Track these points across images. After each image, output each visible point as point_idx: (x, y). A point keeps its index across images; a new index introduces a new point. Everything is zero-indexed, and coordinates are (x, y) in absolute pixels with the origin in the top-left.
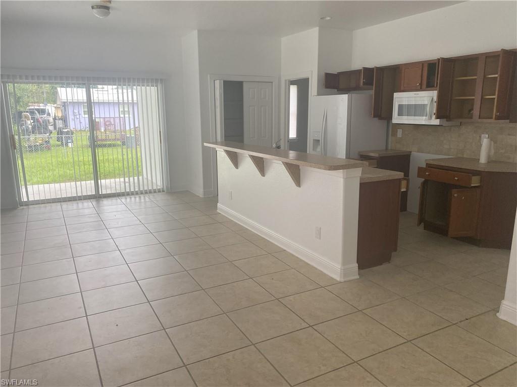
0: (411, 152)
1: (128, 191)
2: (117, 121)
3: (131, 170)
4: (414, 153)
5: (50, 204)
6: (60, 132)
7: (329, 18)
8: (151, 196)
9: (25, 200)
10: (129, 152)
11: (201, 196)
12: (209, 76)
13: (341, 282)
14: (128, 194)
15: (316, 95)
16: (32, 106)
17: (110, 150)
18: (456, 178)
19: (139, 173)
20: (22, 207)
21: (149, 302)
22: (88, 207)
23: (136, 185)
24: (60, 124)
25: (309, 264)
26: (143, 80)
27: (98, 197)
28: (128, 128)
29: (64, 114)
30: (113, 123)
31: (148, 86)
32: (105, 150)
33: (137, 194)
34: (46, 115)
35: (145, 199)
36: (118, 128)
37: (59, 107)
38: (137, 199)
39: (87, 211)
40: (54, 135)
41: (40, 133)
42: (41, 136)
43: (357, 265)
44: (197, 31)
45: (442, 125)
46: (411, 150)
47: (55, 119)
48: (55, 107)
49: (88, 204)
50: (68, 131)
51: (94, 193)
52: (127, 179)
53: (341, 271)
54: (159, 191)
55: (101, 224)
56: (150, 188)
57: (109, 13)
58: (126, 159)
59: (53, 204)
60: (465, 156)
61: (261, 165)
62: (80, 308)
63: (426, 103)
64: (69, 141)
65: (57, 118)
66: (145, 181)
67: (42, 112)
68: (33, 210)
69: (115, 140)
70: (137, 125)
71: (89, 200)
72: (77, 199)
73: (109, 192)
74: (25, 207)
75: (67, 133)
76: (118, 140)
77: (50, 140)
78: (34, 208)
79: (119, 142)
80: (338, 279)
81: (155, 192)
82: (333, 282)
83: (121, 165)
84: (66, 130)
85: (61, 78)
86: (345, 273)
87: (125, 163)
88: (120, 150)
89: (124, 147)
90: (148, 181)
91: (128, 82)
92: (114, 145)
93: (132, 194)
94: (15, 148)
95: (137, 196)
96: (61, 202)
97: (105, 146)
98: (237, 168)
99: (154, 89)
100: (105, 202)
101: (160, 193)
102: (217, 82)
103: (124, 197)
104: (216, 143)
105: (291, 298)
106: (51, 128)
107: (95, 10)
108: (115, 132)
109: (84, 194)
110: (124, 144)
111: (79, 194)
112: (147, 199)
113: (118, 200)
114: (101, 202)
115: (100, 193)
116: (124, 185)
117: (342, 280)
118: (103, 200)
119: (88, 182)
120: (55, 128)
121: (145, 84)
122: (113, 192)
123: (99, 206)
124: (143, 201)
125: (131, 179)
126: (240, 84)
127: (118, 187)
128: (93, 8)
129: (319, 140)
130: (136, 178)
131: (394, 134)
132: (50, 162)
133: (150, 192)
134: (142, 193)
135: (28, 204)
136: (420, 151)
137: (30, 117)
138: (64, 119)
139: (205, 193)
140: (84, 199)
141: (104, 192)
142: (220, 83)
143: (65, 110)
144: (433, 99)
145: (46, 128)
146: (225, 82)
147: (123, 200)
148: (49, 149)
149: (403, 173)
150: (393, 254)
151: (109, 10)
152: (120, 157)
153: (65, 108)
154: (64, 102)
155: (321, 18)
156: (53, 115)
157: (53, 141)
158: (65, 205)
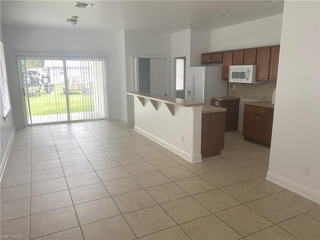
0: (240, 98)
1: (86, 119)
2: (80, 78)
3: (88, 107)
4: (242, 98)
5: (43, 126)
6: (46, 86)
7: (195, 25)
8: (99, 122)
9: (30, 123)
10: (87, 97)
11: (126, 122)
12: (131, 55)
13: (192, 164)
14: (86, 121)
15: (189, 66)
16: (29, 69)
17: (76, 96)
18: (263, 111)
19: (92, 110)
20: (28, 127)
21: (95, 171)
22: (64, 127)
23: (91, 116)
24: (46, 80)
25: (178, 155)
26: (94, 58)
27: (69, 122)
28: (86, 83)
29: (48, 74)
30: (77, 80)
31: (97, 60)
32: (73, 96)
33: (91, 121)
34: (37, 75)
35: (95, 123)
36: (80, 83)
37: (45, 70)
38: (91, 123)
39: (63, 130)
40: (43, 87)
41: (35, 86)
42: (35, 87)
43: (201, 155)
44: (124, 31)
45: (253, 84)
46: (240, 97)
47: (43, 77)
48: (43, 70)
49: (64, 126)
50: (51, 85)
51: (67, 120)
52: (85, 113)
53: (192, 158)
54: (103, 119)
55: (71, 136)
56: (98, 117)
57: (76, 23)
58: (85, 101)
59: (44, 126)
60: (266, 100)
61: (155, 104)
62: (62, 173)
63: (245, 72)
64: (51, 91)
65: (44, 77)
66: (95, 113)
67: (35, 73)
68: (34, 129)
69: (79, 90)
70: (91, 82)
71: (64, 124)
72: (58, 123)
73: (75, 119)
74: (30, 127)
75: (50, 86)
76: (81, 90)
77: (40, 90)
78: (35, 128)
79: (81, 92)
80: (191, 162)
81: (101, 120)
82: (188, 163)
83: (82, 105)
84: (50, 84)
85: (50, 57)
86: (194, 159)
87: (85, 104)
88: (81, 96)
89: (84, 94)
90: (97, 114)
91: (86, 58)
92: (78, 93)
93: (88, 120)
94: (25, 95)
95: (91, 122)
96: (49, 124)
97: (73, 94)
98: (144, 106)
99: (100, 62)
100: (73, 125)
101: (103, 120)
102: (135, 59)
103: (84, 122)
104: (135, 93)
105: (166, 170)
106: (41, 83)
107: (69, 22)
108: (79, 85)
109: (62, 120)
110: (84, 92)
111: (59, 120)
112: (96, 123)
113: (80, 124)
114: (71, 125)
115: (71, 120)
116: (83, 115)
117: (193, 162)
118: (72, 123)
119: (64, 114)
120: (43, 83)
121: (96, 59)
122: (78, 119)
123: (69, 127)
124: (94, 124)
125: (88, 113)
126: (148, 60)
127: (80, 117)
128: (68, 21)
129: (190, 91)
130: (90, 113)
131: (232, 88)
132: (41, 103)
133: (98, 120)
134: (93, 120)
135: (32, 125)
136: (244, 97)
137: (29, 76)
138: (48, 78)
139: (128, 120)
140: (62, 123)
141: (73, 120)
142: (137, 59)
143: (49, 72)
144: (248, 69)
145: (38, 83)
146: (139, 59)
147: (83, 124)
148: (40, 95)
149: (226, 109)
150: (222, 151)
151: (76, 22)
152: (82, 101)
153: (49, 71)
154: (48, 67)
155: (191, 25)
156: (41, 75)
157: (42, 91)
158: (51, 126)
